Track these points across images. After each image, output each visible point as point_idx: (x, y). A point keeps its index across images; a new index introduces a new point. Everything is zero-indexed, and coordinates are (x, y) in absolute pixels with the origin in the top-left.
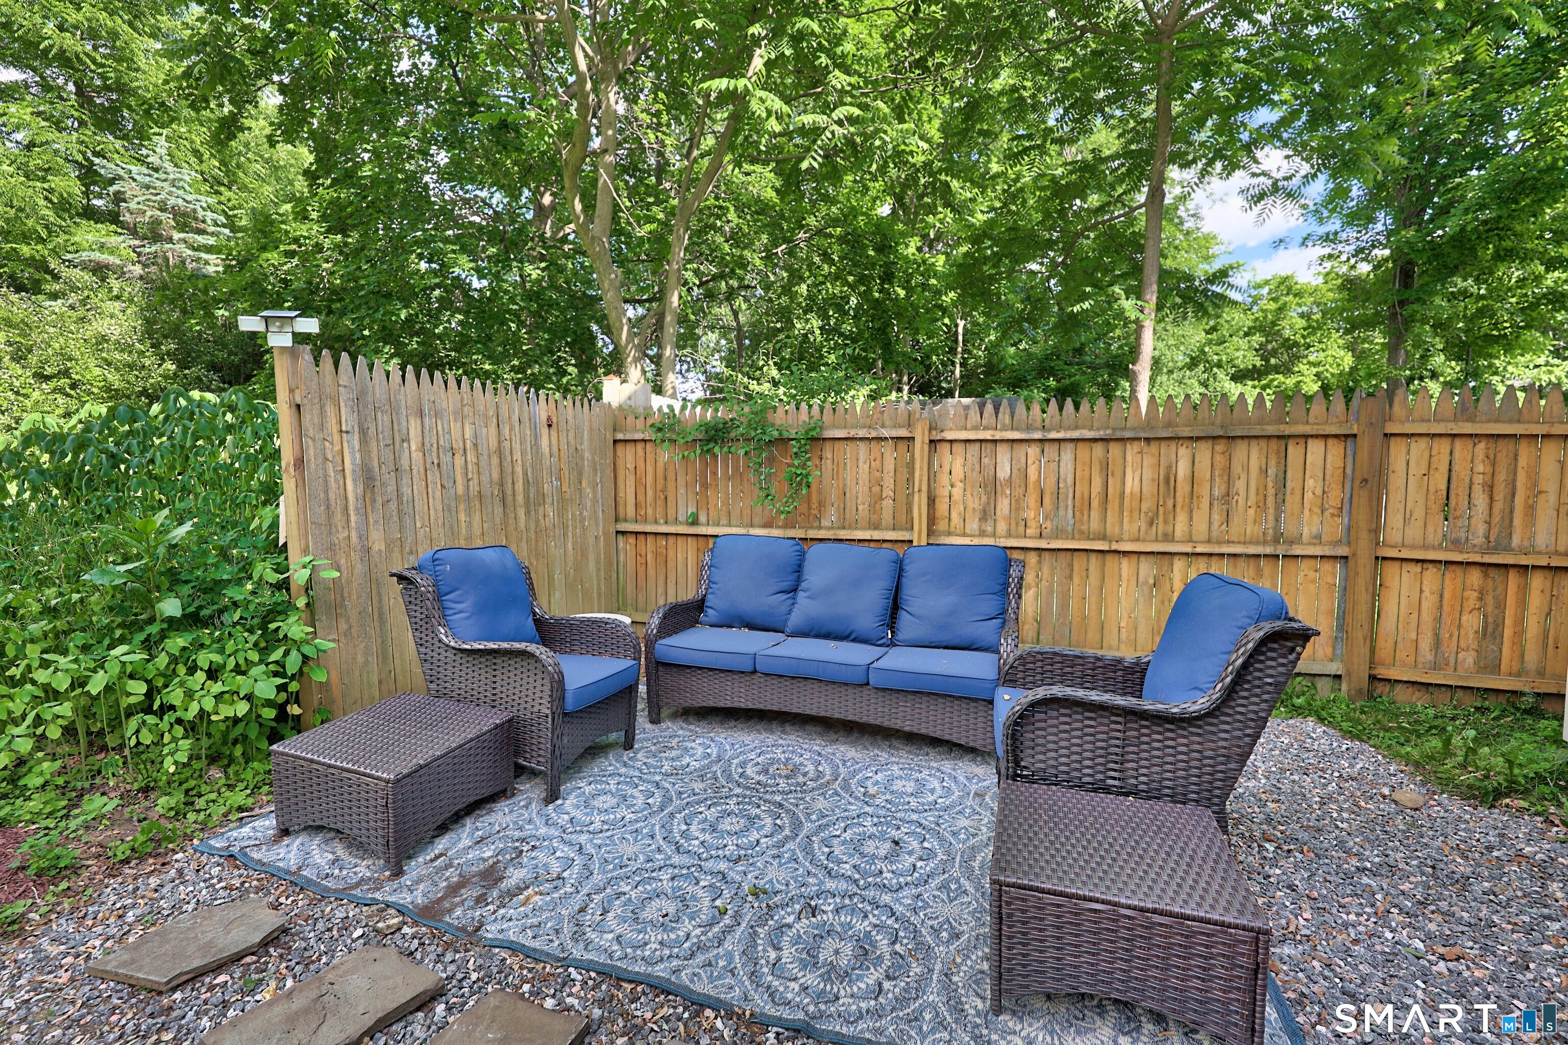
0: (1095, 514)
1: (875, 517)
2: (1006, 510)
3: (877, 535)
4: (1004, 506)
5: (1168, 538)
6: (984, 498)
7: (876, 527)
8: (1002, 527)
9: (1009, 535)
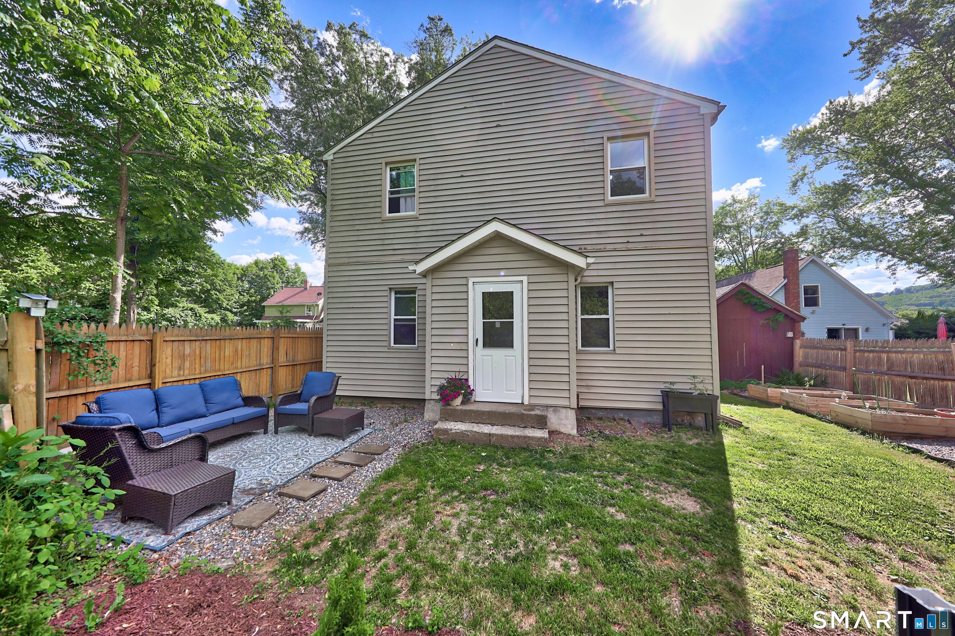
0: (217, 364)
1: (128, 376)
2: (188, 366)
3: (131, 384)
4: (187, 364)
5: (236, 368)
6: (180, 362)
7: (130, 380)
8: (187, 372)
9: (189, 375)
